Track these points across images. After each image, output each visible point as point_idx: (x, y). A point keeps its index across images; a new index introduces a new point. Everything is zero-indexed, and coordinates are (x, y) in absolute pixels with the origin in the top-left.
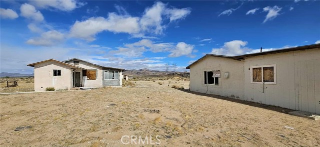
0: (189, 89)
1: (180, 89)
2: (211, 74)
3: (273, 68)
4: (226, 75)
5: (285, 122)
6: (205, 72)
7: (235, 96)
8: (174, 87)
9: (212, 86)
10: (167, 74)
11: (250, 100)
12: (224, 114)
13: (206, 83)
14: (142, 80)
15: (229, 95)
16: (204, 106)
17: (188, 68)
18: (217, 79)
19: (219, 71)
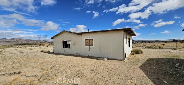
0: (53, 52)
1: (47, 52)
2: (66, 42)
3: (92, 39)
4: (74, 42)
5: (95, 63)
6: (63, 41)
7: (78, 54)
8: (42, 51)
9: (67, 49)
10: (39, 42)
11: (84, 55)
12: (70, 65)
13: (63, 47)
14: (13, 47)
15: (76, 53)
16: (60, 62)
17: (52, 38)
18: (69, 45)
19: (70, 40)
